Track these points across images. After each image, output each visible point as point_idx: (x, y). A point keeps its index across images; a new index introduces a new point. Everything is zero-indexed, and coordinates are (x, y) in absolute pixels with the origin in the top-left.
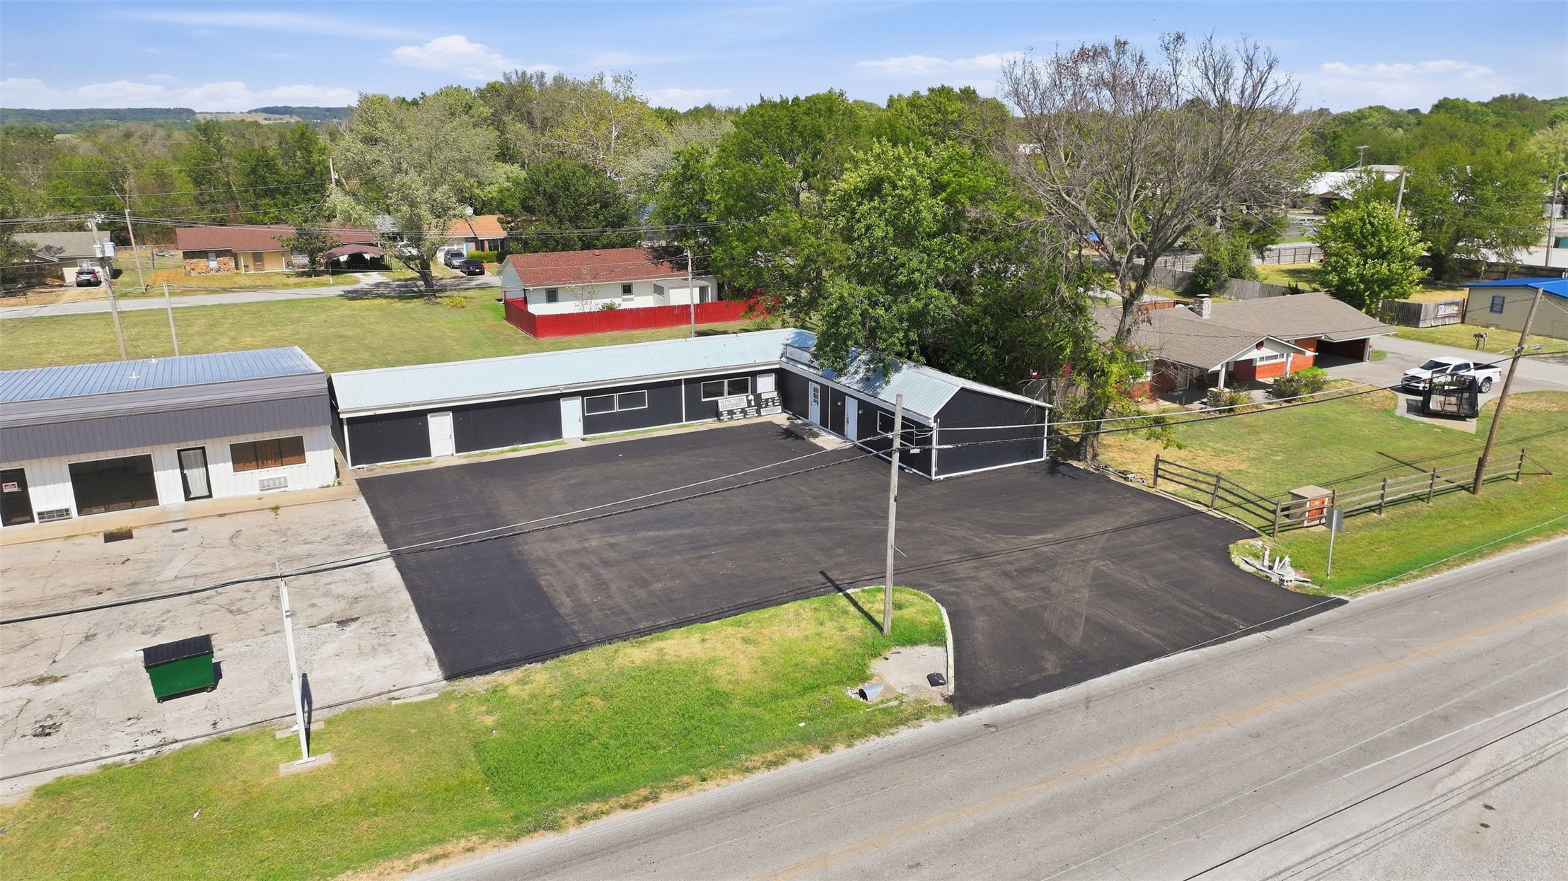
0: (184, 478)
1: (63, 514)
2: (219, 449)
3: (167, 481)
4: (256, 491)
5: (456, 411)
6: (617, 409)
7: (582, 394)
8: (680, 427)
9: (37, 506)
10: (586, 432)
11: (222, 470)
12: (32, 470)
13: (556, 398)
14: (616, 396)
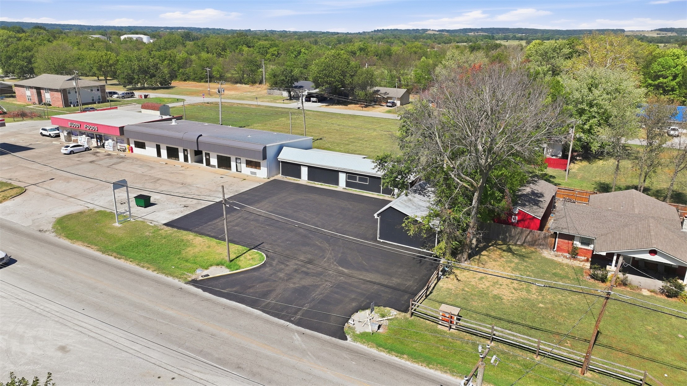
0: (236, 165)
1: (214, 166)
2: (243, 160)
3: (233, 164)
4: (249, 174)
5: (309, 167)
6: (357, 181)
7: (347, 173)
8: (378, 195)
9: (211, 164)
10: (346, 186)
11: (244, 165)
12: (211, 154)
13: (338, 171)
14: (358, 177)
